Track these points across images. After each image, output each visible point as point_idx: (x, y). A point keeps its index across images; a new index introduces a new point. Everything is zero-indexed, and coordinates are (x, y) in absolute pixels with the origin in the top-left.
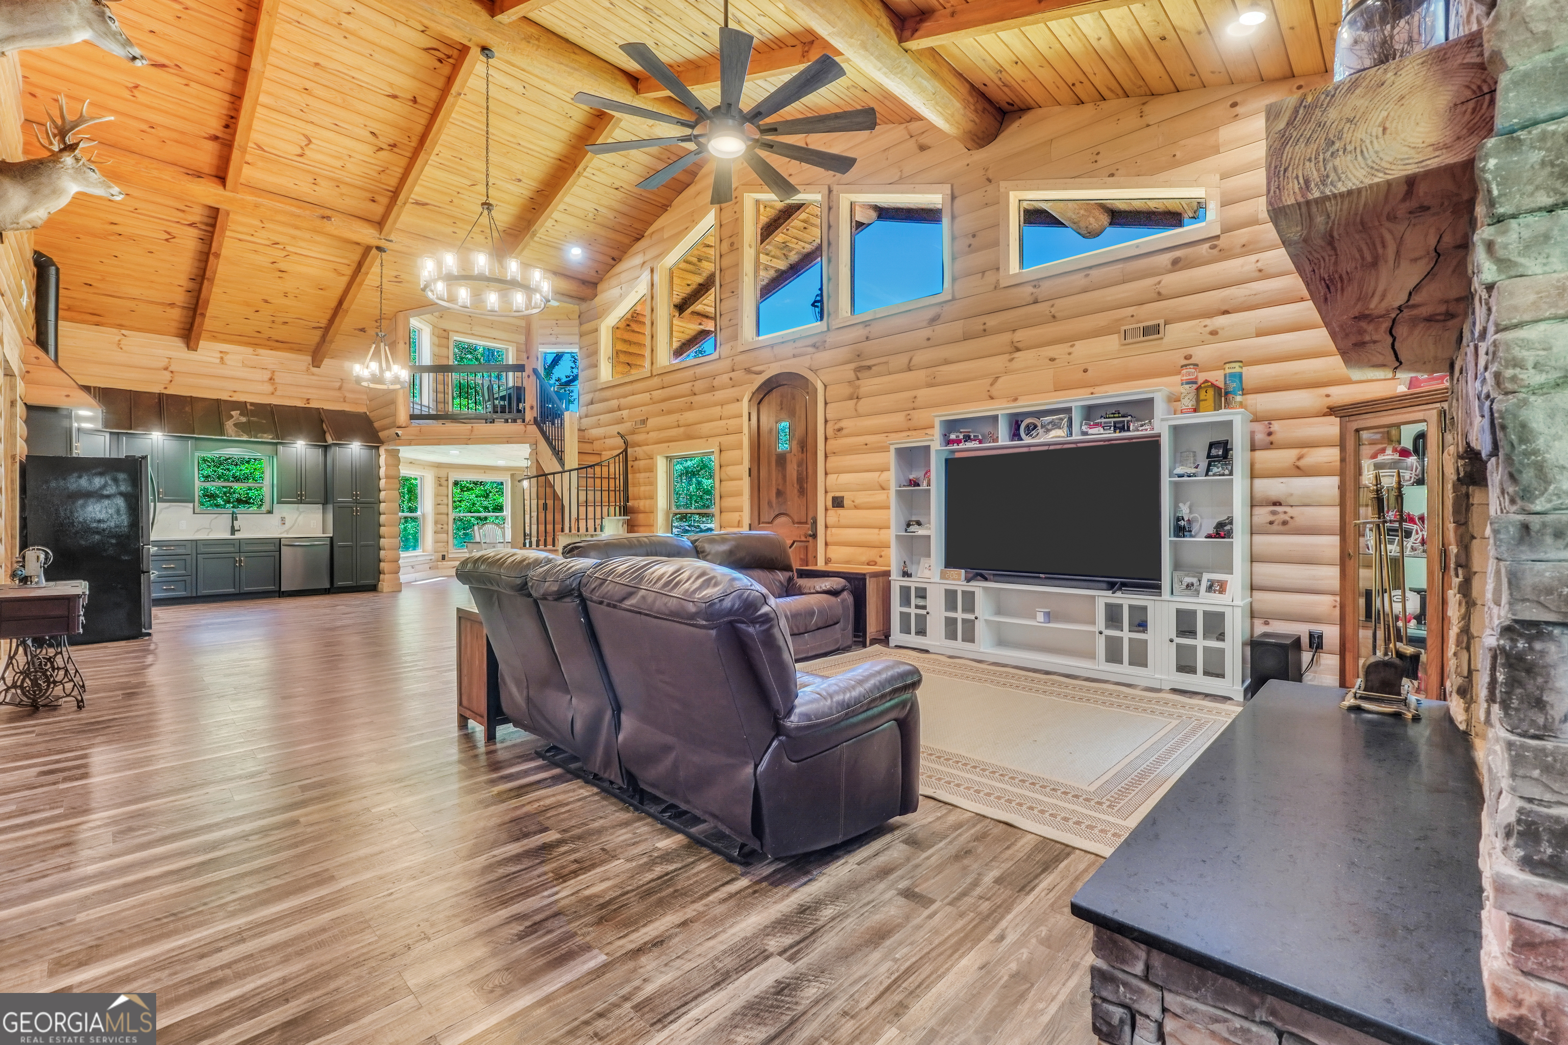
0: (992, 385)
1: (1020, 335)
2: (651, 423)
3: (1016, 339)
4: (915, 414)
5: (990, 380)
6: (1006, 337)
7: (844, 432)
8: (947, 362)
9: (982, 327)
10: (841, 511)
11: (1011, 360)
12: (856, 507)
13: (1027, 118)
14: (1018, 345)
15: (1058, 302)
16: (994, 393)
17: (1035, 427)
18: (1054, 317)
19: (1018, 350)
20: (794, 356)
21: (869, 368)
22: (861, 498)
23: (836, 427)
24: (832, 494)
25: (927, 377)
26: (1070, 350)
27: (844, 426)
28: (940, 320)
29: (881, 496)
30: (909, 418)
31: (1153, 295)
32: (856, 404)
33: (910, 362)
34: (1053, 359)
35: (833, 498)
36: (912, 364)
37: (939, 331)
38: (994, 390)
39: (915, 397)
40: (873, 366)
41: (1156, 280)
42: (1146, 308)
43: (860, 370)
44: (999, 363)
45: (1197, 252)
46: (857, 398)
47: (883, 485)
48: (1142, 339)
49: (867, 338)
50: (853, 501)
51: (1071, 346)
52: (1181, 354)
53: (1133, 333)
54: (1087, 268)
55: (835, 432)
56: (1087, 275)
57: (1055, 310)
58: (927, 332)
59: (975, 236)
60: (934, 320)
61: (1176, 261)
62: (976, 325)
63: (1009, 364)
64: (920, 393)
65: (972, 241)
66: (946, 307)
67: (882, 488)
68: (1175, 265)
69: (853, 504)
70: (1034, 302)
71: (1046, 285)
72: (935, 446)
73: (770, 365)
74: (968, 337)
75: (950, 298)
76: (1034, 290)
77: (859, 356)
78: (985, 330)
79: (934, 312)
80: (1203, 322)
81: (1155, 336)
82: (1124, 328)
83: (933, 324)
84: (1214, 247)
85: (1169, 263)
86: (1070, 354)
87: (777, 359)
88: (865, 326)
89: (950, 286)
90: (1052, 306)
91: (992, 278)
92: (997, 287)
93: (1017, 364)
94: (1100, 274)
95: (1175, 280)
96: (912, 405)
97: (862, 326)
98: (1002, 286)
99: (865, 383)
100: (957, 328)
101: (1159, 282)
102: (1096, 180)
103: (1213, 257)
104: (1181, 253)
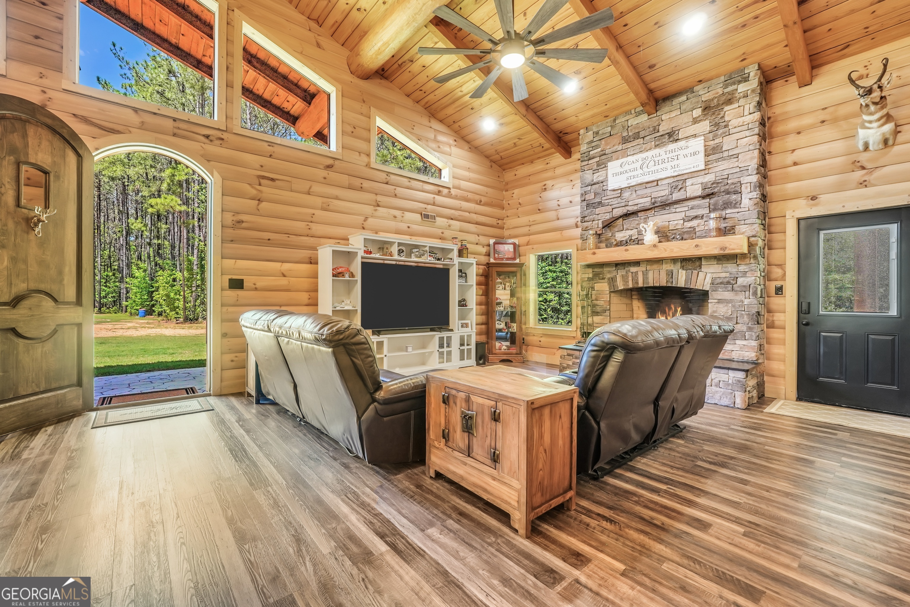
0: (365, 221)
1: (380, 198)
3: (378, 200)
4: (313, 226)
5: (363, 218)
6: (372, 197)
7: (244, 225)
8: (337, 198)
9: (361, 186)
10: (239, 292)
11: (376, 210)
12: (256, 289)
13: (383, 82)
14: (379, 203)
15: (398, 189)
16: (365, 226)
17: (403, 251)
18: (396, 195)
19: (378, 206)
21: (273, 180)
22: (262, 282)
23: (235, 218)
24: (230, 277)
25: (323, 203)
26: (402, 215)
27: (244, 220)
28: (333, 169)
29: (283, 282)
30: (308, 227)
31: (432, 202)
32: (258, 205)
33: (310, 188)
34: (395, 217)
35: (230, 280)
36: (311, 190)
37: (332, 175)
38: (366, 224)
39: (314, 214)
40: (277, 180)
41: (433, 196)
42: (429, 207)
43: (263, 179)
44: (368, 210)
45: (445, 191)
46: (259, 200)
47: (285, 273)
48: (430, 220)
49: (271, 156)
50: (255, 284)
51: (403, 213)
52: (441, 231)
53: (427, 216)
54: (410, 178)
55: (234, 222)
56: (409, 181)
57: (396, 192)
58: (324, 173)
59: (355, 128)
60: (329, 167)
61: (439, 191)
62: (357, 182)
63: (374, 212)
64: (318, 213)
65: (353, 130)
66: (337, 162)
67: (284, 276)
68: (439, 193)
69: (254, 286)
70: (387, 183)
71: (393, 177)
72: (361, 253)
73: (131, 129)
74: (351, 187)
75: (340, 158)
76: (387, 177)
77: (262, 166)
78: (361, 188)
79: (330, 162)
80: (447, 220)
81: (434, 221)
82: (423, 213)
83: (328, 169)
84: (450, 192)
85: (437, 191)
86: (402, 217)
87: (143, 126)
88: (269, 145)
89: (340, 150)
90: (395, 189)
91: (364, 158)
92: (368, 165)
93: (377, 214)
94: (414, 184)
95: (439, 199)
96: (311, 219)
97: (266, 144)
98: (371, 166)
99: (267, 191)
100: (345, 179)
101: (434, 198)
102: (414, 138)
103: (449, 196)
104: (441, 189)
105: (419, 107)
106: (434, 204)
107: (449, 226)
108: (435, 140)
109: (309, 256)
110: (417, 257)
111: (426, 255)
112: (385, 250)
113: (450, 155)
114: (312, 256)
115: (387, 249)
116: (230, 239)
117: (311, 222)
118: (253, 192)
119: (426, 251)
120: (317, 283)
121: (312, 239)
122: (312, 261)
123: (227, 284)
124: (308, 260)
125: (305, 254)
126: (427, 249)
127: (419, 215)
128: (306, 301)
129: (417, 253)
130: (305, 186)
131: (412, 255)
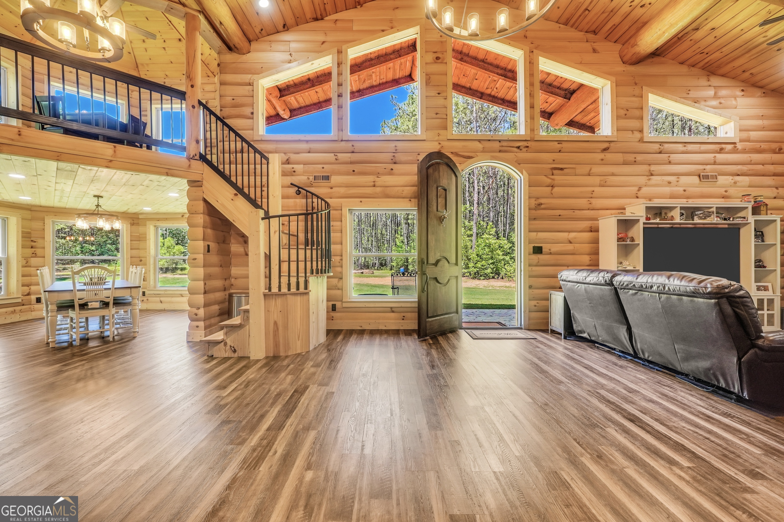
0: (639, 190)
1: (653, 168)
2: (335, 179)
3: (652, 169)
4: (593, 200)
5: (637, 188)
6: (646, 167)
7: (543, 206)
8: (613, 175)
9: (634, 160)
10: (540, 256)
11: (650, 179)
12: (551, 254)
13: (655, 59)
14: (653, 172)
15: (672, 155)
16: (639, 195)
17: (683, 215)
18: (670, 162)
19: (652, 175)
20: (500, 151)
21: (562, 169)
22: (555, 248)
23: (537, 202)
24: (533, 245)
25: (601, 181)
26: (677, 180)
27: (543, 203)
28: (609, 151)
29: (570, 247)
30: (589, 202)
31: (713, 161)
32: (552, 190)
33: (590, 170)
34: (670, 183)
35: (534, 247)
36: (591, 172)
37: (608, 156)
38: (640, 194)
39: (593, 191)
40: (565, 168)
41: (713, 155)
42: (708, 167)
43: (555, 170)
44: (642, 180)
45: (729, 147)
46: (552, 186)
47: (571, 241)
48: (710, 180)
49: (560, 151)
50: (550, 250)
51: (678, 178)
52: (724, 189)
53: (707, 177)
54: (685, 143)
55: (536, 205)
56: (685, 146)
57: (670, 159)
58: (601, 156)
59: (628, 110)
60: (605, 150)
61: (722, 149)
62: (631, 157)
63: (647, 181)
64: (596, 189)
65: (626, 112)
66: (612, 144)
67: (571, 242)
68: (721, 151)
69: (549, 251)
70: (660, 153)
71: (666, 146)
72: (643, 220)
73: (477, 154)
74: (625, 163)
75: (616, 140)
76: (661, 147)
77: (554, 160)
78: (635, 161)
79: (605, 145)
80: (731, 177)
81: (715, 180)
82: (702, 174)
83: (605, 152)
84: (736, 147)
85: (719, 149)
86: (678, 181)
87: (484, 151)
88: (559, 143)
89: (615, 133)
90: (669, 157)
91: (637, 135)
92: (641, 140)
93: (652, 182)
94: (690, 147)
95: (721, 157)
96: (591, 195)
97: (556, 143)
98: (645, 140)
99: (559, 178)
100: (619, 157)
101: (715, 157)
102: (690, 102)
103: (735, 151)
104: (723, 146)
105: (695, 70)
106: (715, 163)
107: (735, 183)
108: (716, 97)
109: (590, 225)
110: (701, 219)
111: (712, 216)
112: (663, 215)
113: (736, 108)
114: (593, 226)
115: (666, 214)
116: (534, 218)
117: (591, 198)
118: (548, 181)
119: (713, 212)
120: (598, 247)
121: (592, 212)
122: (592, 230)
123: (532, 251)
124: (588, 229)
125: (586, 224)
126: (714, 210)
127: (697, 178)
128: (588, 262)
129: (701, 215)
130: (586, 169)
131: (695, 217)
